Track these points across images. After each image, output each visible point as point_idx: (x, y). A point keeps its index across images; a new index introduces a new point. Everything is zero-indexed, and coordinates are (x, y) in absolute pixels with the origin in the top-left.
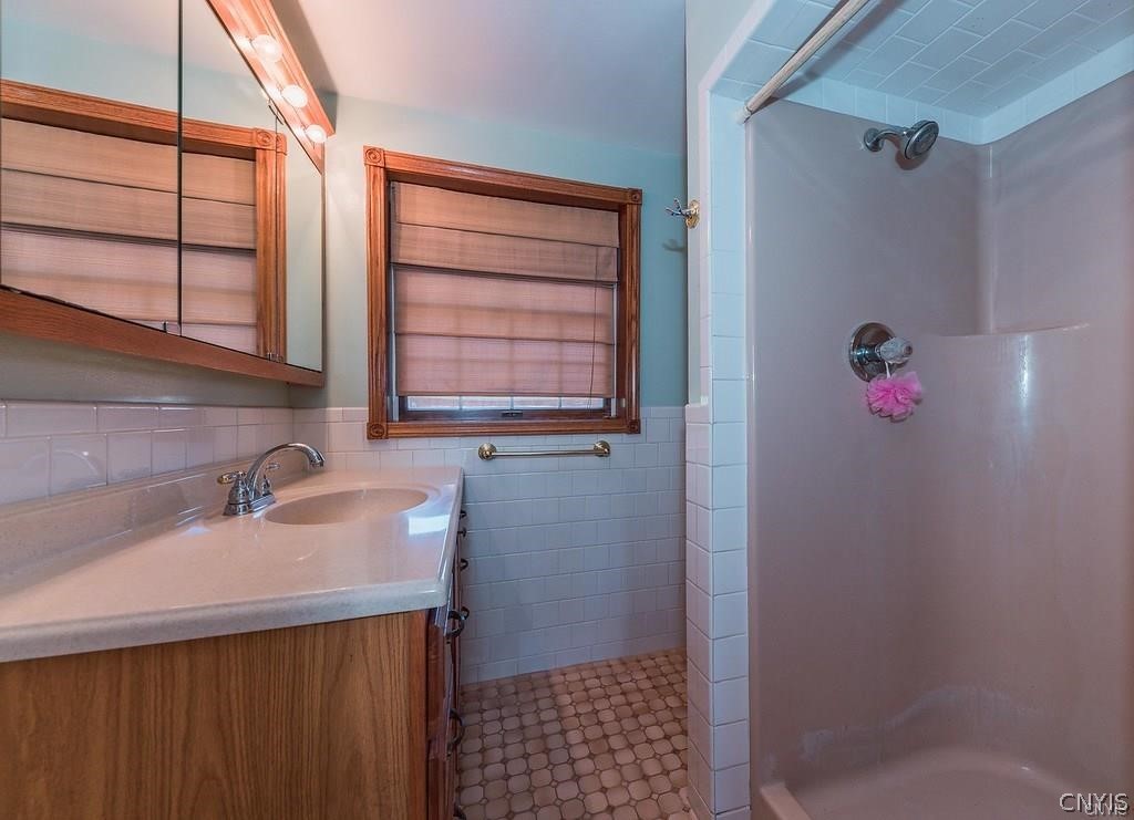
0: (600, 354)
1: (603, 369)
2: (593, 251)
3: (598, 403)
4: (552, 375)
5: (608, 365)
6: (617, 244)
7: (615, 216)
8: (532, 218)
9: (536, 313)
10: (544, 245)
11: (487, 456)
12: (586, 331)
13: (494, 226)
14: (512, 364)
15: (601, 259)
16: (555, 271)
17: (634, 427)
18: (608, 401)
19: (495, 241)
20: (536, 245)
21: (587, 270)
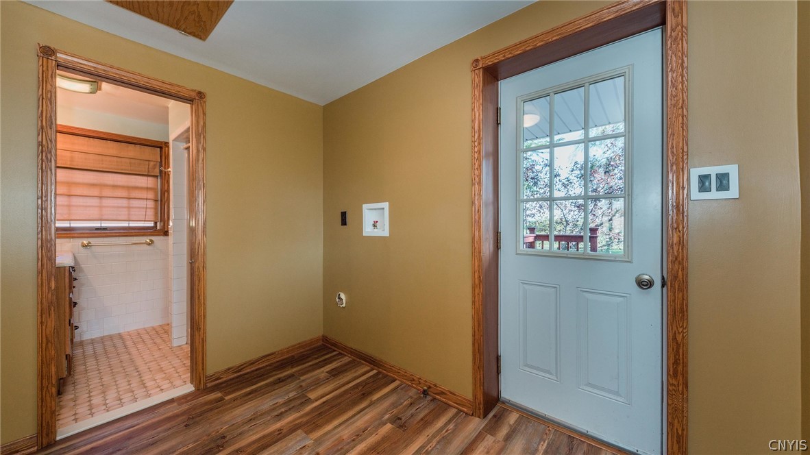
0: (151, 204)
1: (153, 210)
2: (147, 162)
3: (152, 224)
4: (125, 212)
5: (156, 209)
6: (159, 160)
7: (159, 149)
8: (112, 148)
9: (115, 187)
10: (119, 160)
11: (84, 246)
12: (144, 194)
13: (91, 150)
14: (101, 207)
15: (150, 166)
16: (125, 170)
17: (166, 233)
18: (156, 223)
19: (91, 156)
20: (115, 159)
21: (144, 169)
